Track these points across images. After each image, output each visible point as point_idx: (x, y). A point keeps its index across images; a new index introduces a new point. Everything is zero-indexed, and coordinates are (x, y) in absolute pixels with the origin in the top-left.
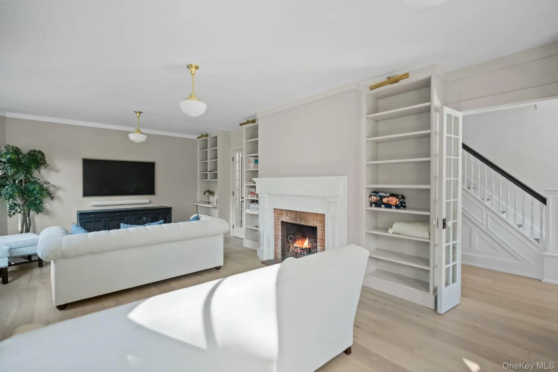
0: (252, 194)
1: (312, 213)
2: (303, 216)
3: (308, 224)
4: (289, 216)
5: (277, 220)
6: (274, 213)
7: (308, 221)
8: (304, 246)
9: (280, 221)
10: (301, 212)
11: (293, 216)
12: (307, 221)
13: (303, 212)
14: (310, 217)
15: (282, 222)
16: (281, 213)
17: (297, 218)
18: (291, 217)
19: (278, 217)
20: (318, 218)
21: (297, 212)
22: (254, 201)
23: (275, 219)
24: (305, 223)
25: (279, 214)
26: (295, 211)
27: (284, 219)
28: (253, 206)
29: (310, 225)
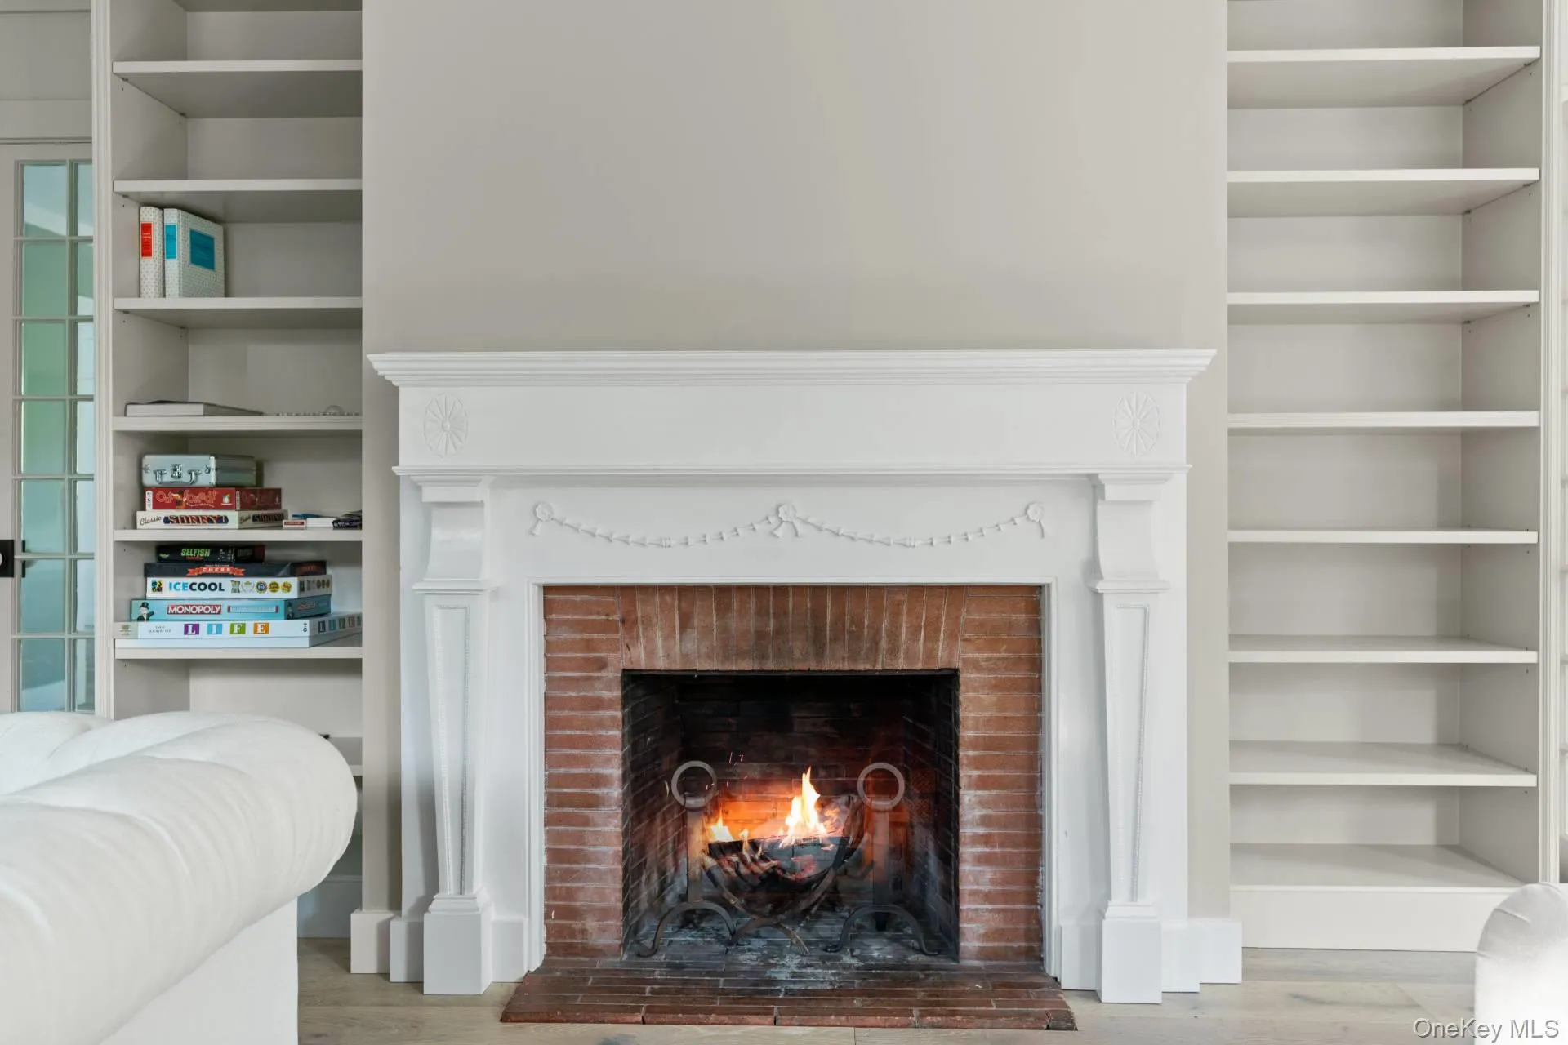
0: (176, 504)
1: (916, 592)
2: (839, 619)
3: (881, 664)
4: (706, 631)
5: (580, 669)
6: (547, 621)
7: (884, 644)
8: (786, 829)
9: (612, 674)
10: (818, 590)
11: (742, 622)
12: (875, 642)
13: (840, 591)
14: (896, 616)
15: (634, 680)
16: (617, 617)
17: (779, 632)
18: (724, 630)
19: (589, 646)
20: (964, 616)
21: (781, 590)
22: (185, 553)
23: (550, 664)
24: (854, 658)
25: (607, 627)
26: (760, 590)
27: (651, 653)
28: (189, 594)
29: (901, 664)
